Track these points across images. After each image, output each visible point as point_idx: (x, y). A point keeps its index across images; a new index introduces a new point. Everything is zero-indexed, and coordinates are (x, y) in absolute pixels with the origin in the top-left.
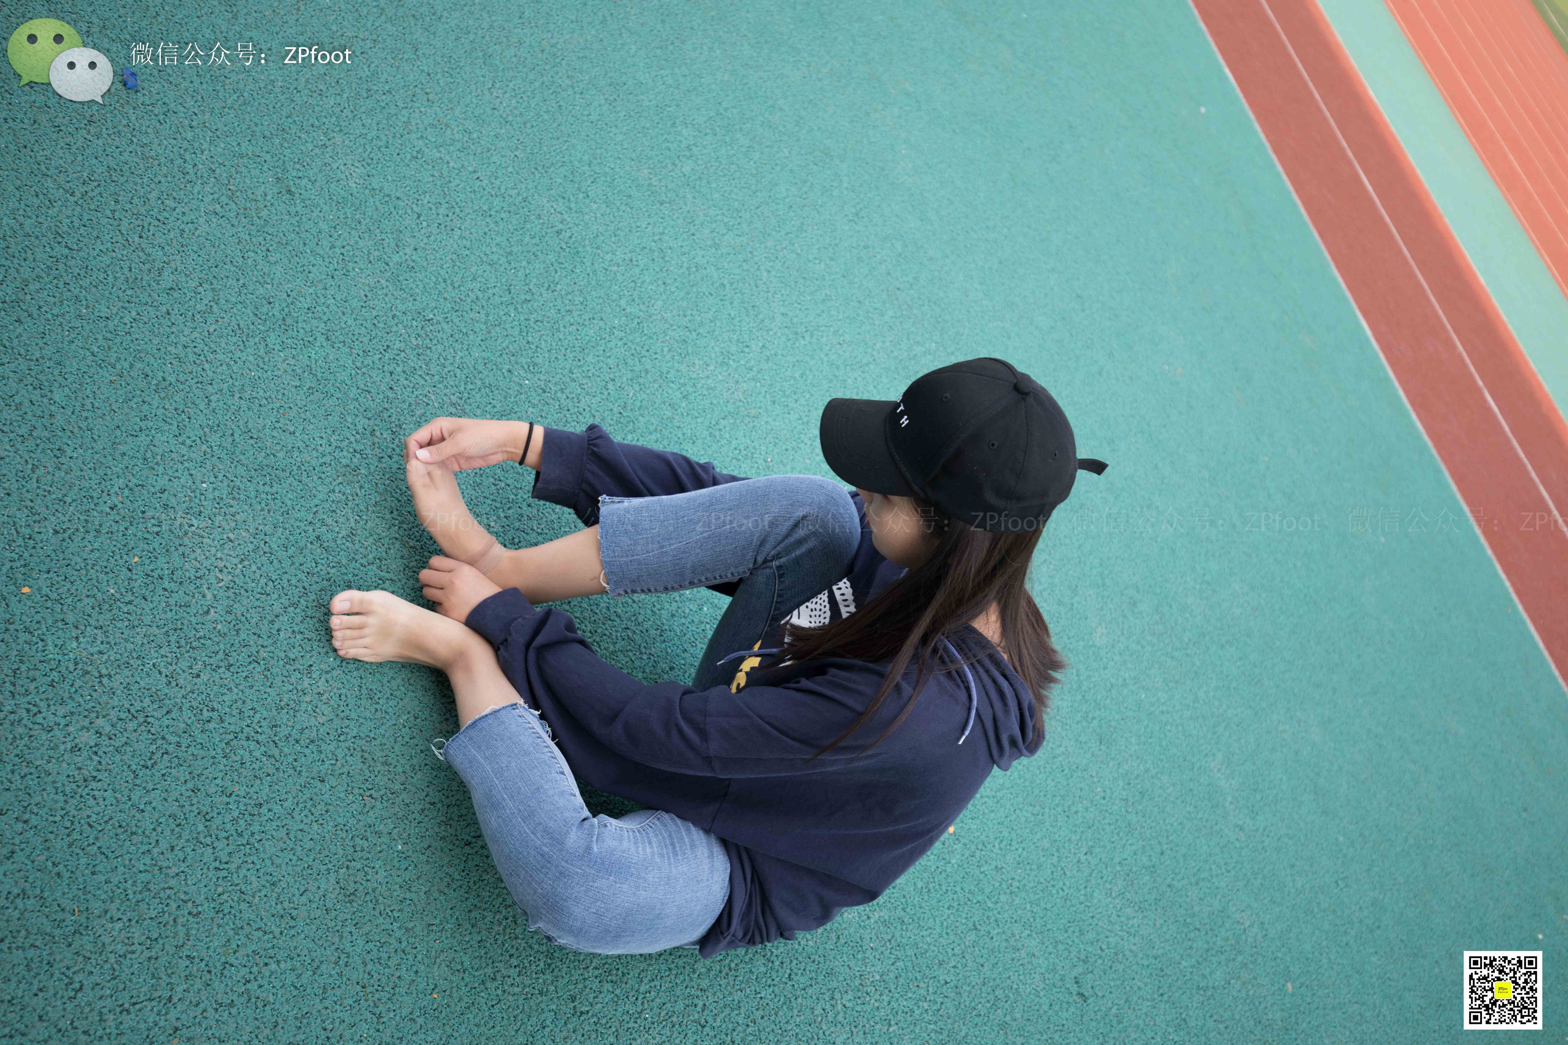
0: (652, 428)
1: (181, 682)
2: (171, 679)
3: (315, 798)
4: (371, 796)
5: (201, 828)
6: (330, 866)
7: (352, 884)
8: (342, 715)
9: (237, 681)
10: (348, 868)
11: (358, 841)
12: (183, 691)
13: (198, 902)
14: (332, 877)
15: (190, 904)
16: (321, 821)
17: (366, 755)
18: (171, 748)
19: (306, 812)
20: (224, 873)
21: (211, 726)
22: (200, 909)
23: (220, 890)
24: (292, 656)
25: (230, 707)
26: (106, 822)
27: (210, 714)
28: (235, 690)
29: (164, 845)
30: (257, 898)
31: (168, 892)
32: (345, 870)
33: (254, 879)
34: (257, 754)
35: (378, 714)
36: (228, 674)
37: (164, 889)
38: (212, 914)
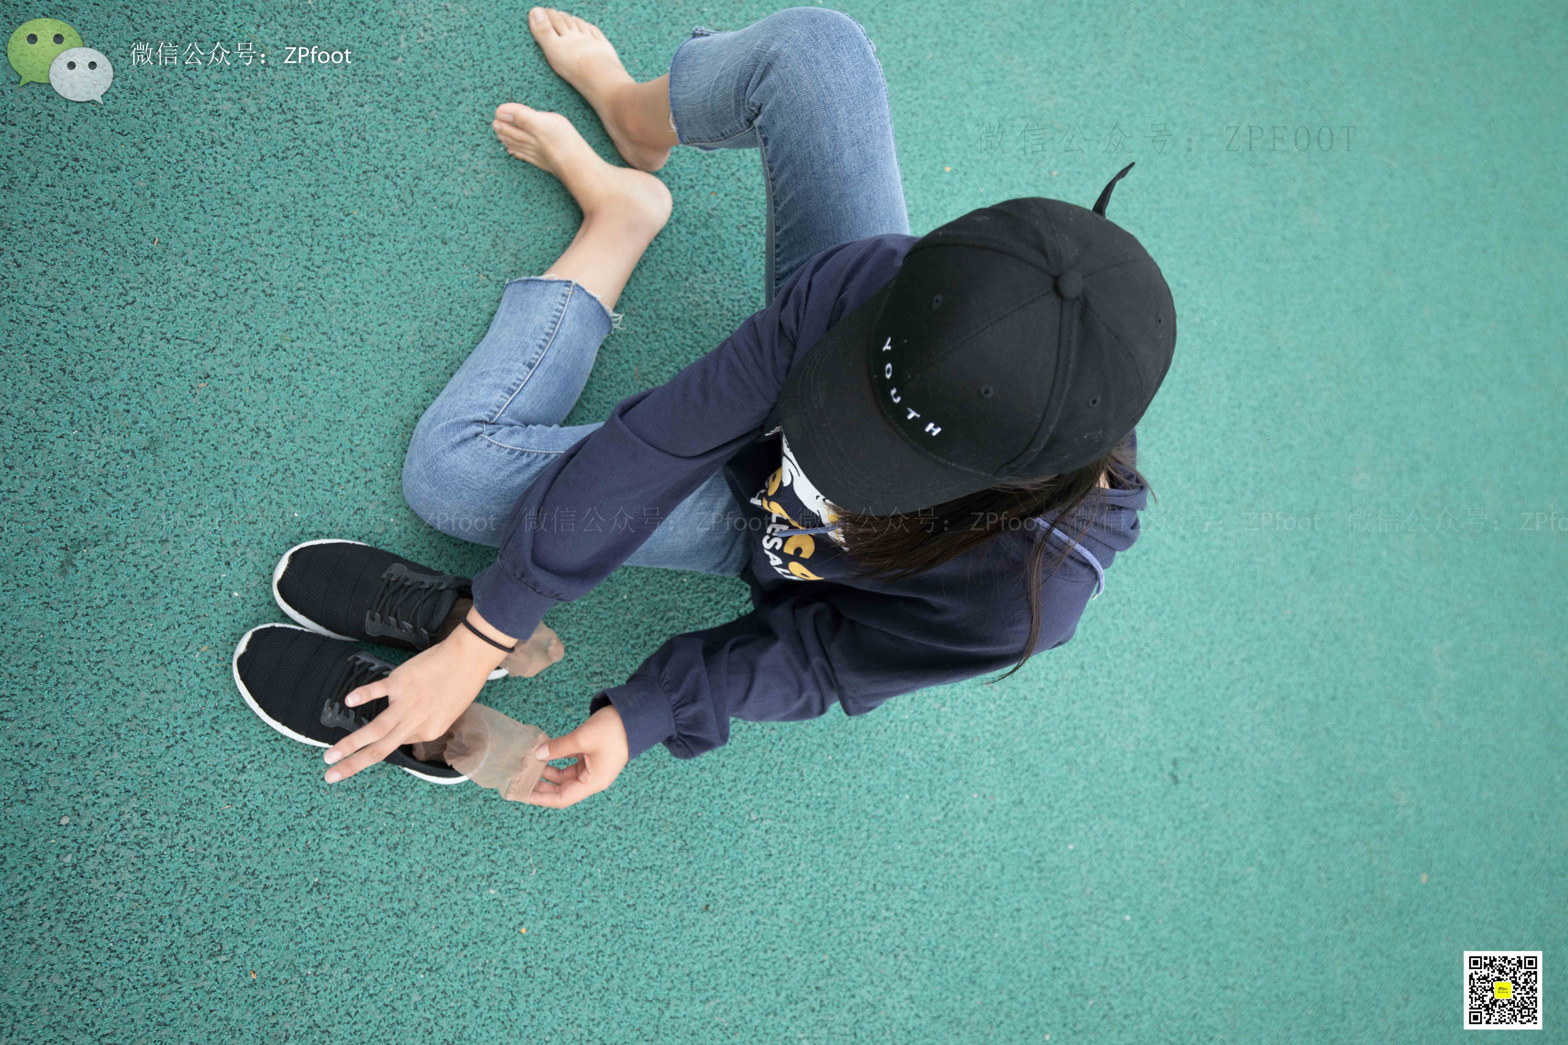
0: (937, 94)
1: (343, 103)
2: (333, 96)
3: (430, 253)
4: (487, 276)
5: (306, 228)
6: (419, 314)
7: (433, 338)
8: (490, 198)
9: (399, 127)
10: (436, 323)
11: (456, 306)
12: (341, 112)
13: (275, 285)
14: (416, 324)
15: (266, 284)
16: (427, 274)
17: (498, 241)
18: (306, 152)
19: (416, 261)
20: (310, 274)
21: (355, 151)
22: (275, 292)
23: (301, 285)
24: (462, 128)
25: (382, 144)
26: (217, 184)
27: (359, 141)
28: (392, 132)
29: (264, 225)
30: (334, 307)
31: (250, 265)
32: (432, 324)
33: (338, 291)
34: (390, 193)
35: (527, 213)
36: (392, 117)
37: (247, 261)
38: (285, 301)
